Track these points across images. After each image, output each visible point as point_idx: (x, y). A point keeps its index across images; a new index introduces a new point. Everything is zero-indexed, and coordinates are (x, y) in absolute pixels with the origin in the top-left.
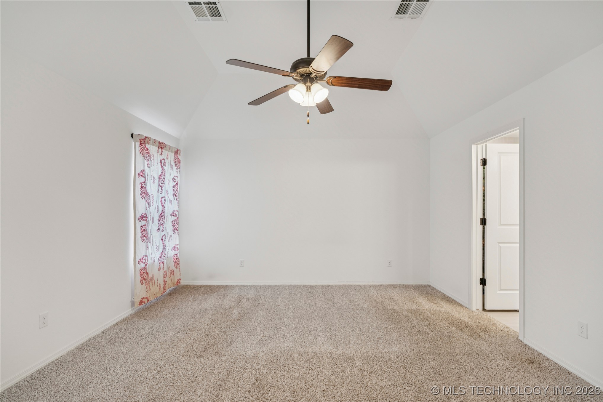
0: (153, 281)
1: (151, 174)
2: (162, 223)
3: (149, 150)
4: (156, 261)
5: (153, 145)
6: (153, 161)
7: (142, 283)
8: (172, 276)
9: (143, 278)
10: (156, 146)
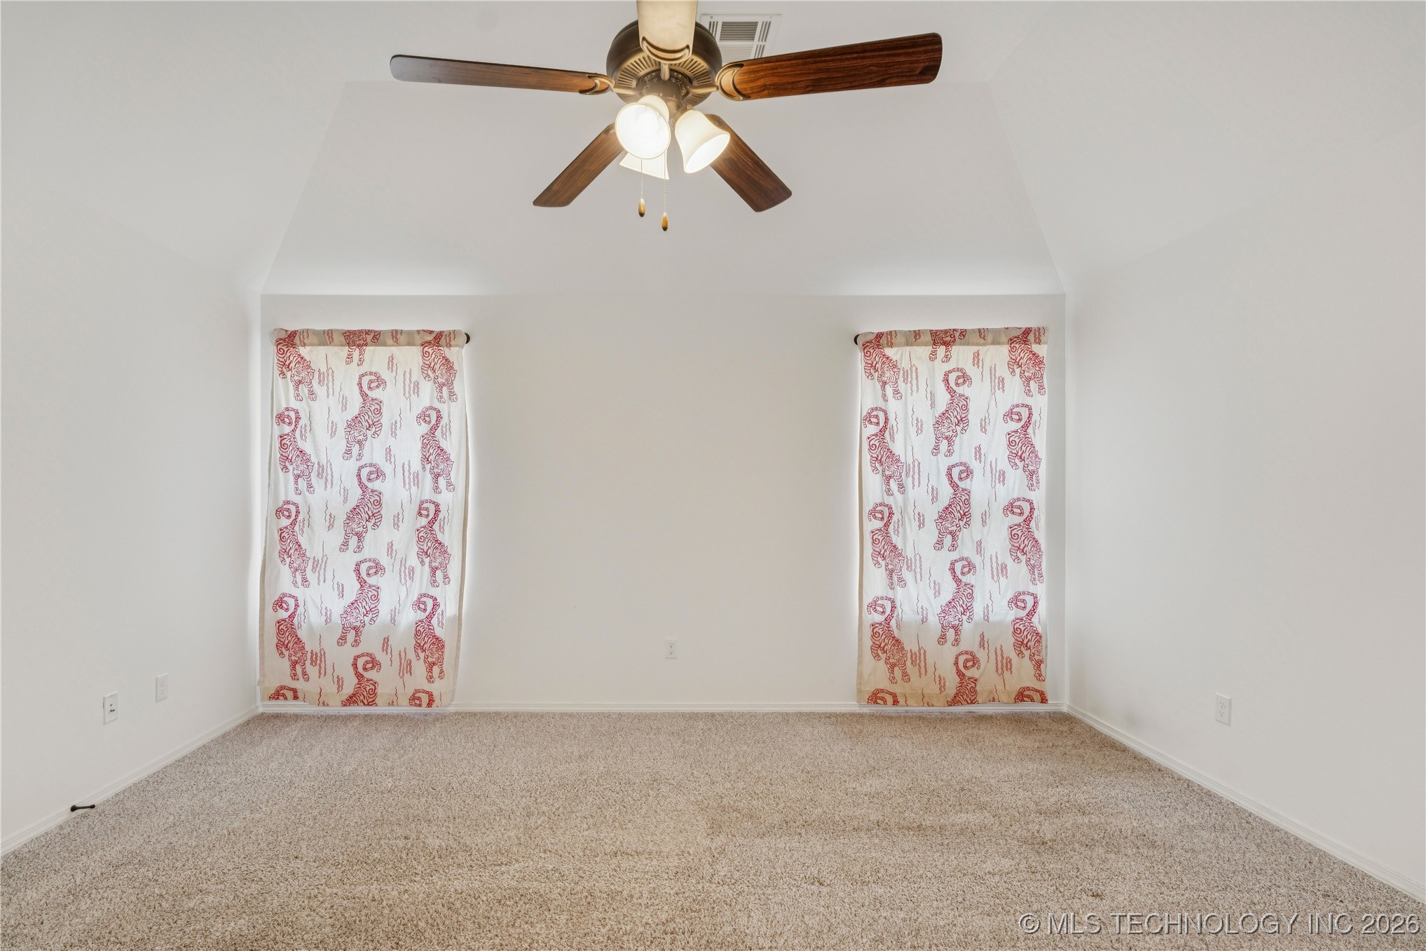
0: (922, 664)
1: (910, 413)
2: (950, 529)
3: (894, 360)
4: (933, 620)
5: (912, 345)
6: (914, 382)
7: (877, 656)
8: (1007, 674)
9: (880, 646)
10: (926, 344)
